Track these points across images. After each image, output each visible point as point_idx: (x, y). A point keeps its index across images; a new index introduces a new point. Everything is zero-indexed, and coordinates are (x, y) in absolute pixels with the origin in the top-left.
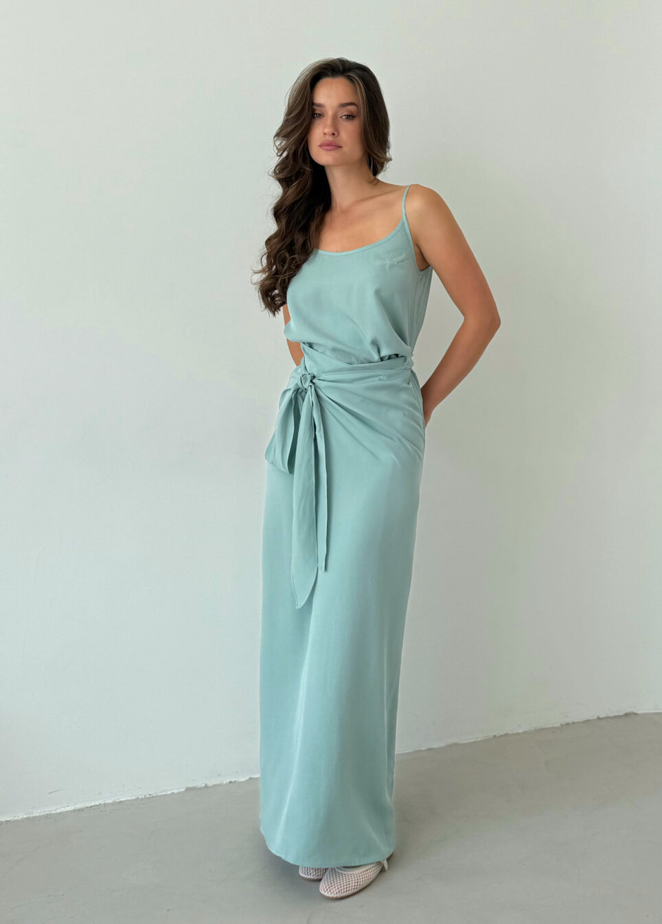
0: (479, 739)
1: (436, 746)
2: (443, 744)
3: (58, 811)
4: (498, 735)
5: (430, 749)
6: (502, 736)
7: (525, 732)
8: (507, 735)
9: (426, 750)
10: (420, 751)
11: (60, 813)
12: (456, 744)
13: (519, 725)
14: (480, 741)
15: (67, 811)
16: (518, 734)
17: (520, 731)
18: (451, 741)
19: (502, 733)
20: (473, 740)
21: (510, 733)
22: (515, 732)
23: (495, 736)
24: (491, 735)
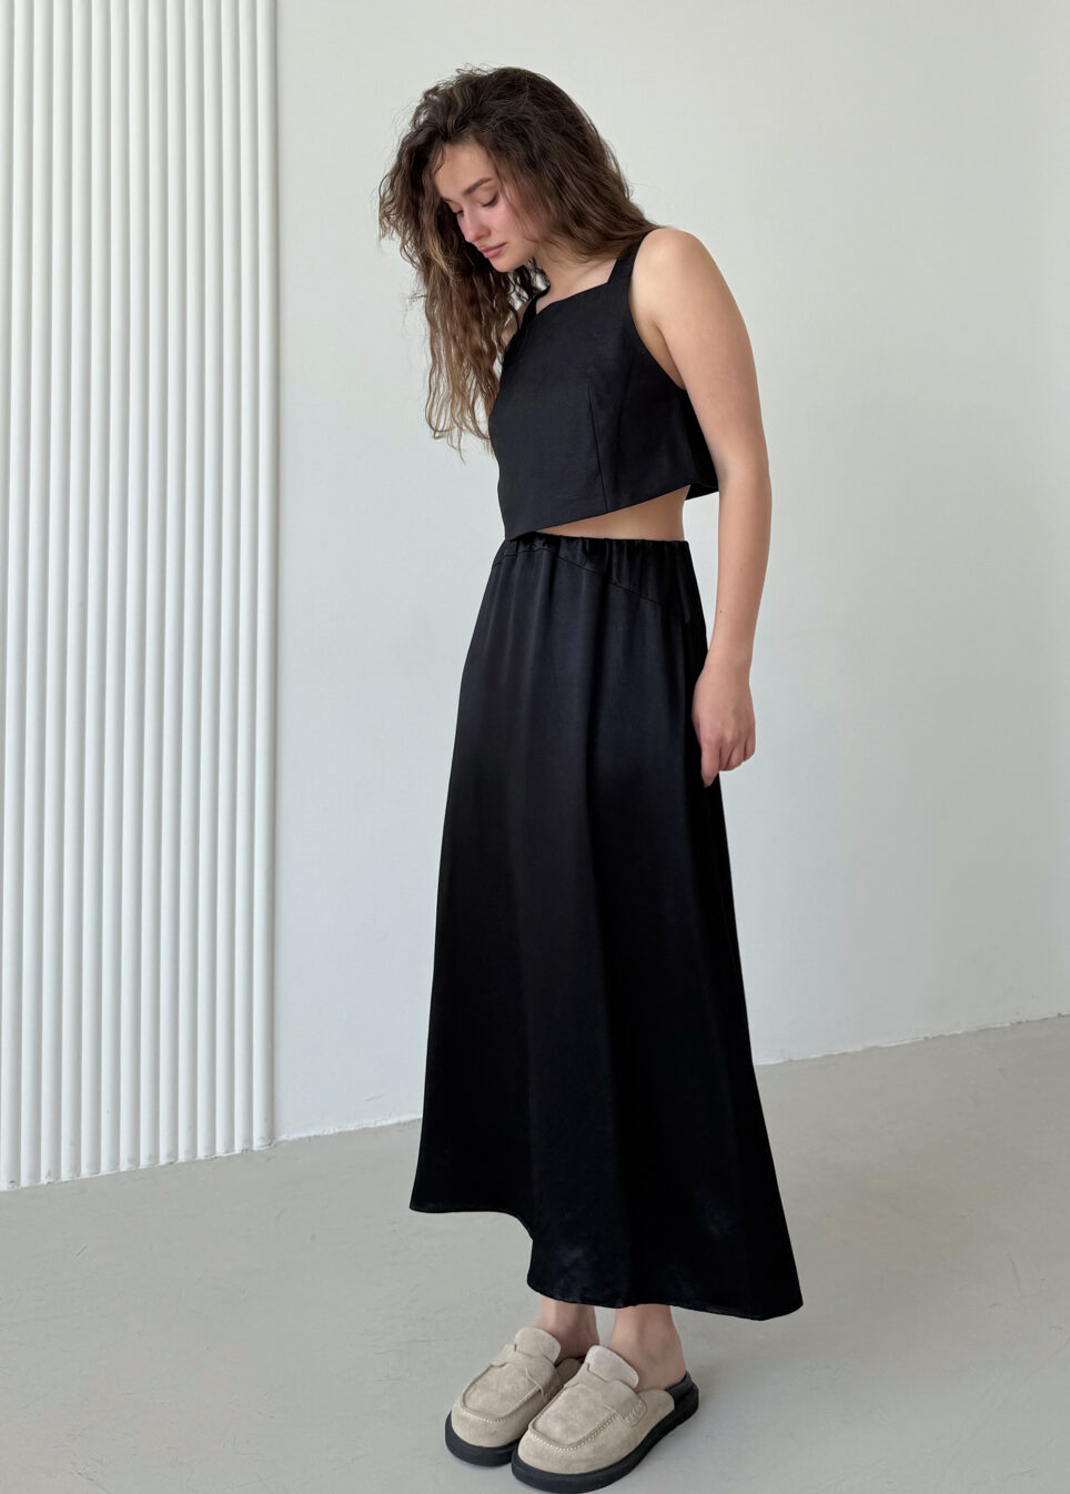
0: (907, 1042)
1: (850, 1050)
2: (859, 1048)
3: (379, 1124)
8: (941, 1036)
10: (831, 1056)
11: (381, 1128)
12: (876, 1048)
15: (390, 1126)
17: (959, 1032)
19: (936, 1035)
20: (899, 1043)
21: (947, 1034)
22: (951, 1033)
23: (926, 1038)
24: (921, 1039)
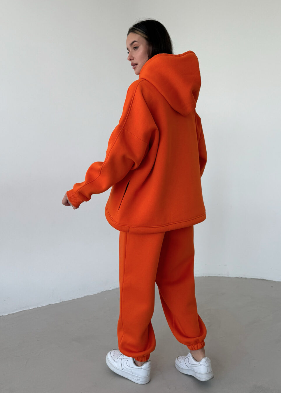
4: (103, 291)
5: (78, 298)
6: (104, 292)
7: (113, 290)
9: (77, 299)
13: (111, 287)
14: (97, 294)
16: (110, 290)
18: (86, 295)
